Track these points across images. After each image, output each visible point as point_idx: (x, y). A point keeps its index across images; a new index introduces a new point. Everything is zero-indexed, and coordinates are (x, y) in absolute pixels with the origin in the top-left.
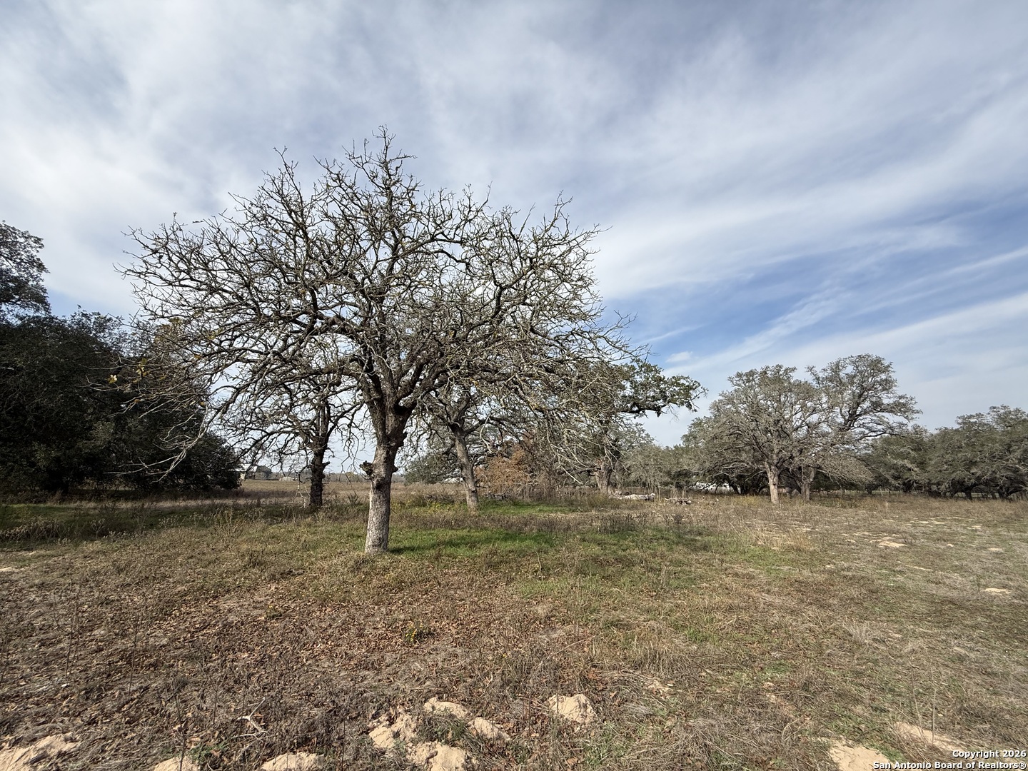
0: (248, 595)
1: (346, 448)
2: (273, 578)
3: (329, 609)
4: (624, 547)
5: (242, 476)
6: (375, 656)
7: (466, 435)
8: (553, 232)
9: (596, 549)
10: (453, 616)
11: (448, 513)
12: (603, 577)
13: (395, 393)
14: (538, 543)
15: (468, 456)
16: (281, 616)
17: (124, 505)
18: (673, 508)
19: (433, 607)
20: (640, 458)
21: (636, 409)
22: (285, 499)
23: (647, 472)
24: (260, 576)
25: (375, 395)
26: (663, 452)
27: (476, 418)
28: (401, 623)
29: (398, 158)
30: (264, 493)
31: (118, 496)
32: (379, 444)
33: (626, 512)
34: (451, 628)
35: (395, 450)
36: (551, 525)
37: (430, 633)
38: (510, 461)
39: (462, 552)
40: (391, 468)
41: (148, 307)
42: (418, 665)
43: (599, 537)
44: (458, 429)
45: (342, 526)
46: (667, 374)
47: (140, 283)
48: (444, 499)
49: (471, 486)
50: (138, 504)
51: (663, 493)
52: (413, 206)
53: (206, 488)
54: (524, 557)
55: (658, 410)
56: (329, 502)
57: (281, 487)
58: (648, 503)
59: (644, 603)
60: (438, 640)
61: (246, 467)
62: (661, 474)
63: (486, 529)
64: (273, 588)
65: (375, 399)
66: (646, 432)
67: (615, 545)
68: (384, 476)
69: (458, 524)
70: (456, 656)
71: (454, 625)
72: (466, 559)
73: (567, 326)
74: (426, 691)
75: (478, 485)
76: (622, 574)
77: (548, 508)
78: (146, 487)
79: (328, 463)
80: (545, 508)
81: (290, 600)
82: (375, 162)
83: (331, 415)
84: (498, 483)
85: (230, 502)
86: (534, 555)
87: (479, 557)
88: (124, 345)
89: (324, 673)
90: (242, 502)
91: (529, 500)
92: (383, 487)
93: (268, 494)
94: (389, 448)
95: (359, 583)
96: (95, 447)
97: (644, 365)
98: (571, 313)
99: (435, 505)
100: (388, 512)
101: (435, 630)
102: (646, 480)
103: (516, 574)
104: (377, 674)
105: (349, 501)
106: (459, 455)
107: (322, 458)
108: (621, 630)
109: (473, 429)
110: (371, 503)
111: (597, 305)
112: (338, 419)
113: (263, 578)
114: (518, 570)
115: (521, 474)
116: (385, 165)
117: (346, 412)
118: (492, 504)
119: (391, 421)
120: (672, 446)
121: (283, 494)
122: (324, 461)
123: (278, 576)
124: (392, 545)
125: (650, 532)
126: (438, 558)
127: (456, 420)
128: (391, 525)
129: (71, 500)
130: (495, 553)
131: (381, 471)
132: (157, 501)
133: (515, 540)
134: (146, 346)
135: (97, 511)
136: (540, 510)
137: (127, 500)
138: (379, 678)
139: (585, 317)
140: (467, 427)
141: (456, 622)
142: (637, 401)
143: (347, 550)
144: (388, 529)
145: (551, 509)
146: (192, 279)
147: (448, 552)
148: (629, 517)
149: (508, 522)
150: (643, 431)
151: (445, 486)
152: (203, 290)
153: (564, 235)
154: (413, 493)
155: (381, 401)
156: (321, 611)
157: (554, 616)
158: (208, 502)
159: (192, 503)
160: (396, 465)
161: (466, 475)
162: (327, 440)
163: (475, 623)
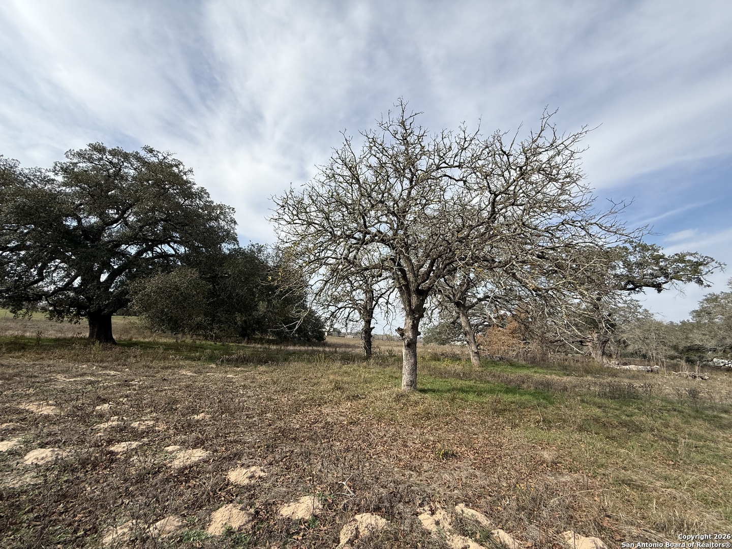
0: (336, 407)
1: (385, 318)
2: (348, 398)
3: (383, 424)
4: (628, 413)
5: (326, 334)
6: (416, 463)
7: (468, 310)
8: (540, 142)
9: (598, 412)
10: (470, 445)
11: (458, 367)
12: (607, 437)
13: (416, 281)
14: (537, 399)
15: (470, 326)
16: (355, 423)
17: (273, 347)
18: (686, 382)
19: (453, 435)
20: (638, 331)
21: (631, 286)
22: (350, 349)
23: (648, 345)
24: (341, 396)
25: (403, 282)
26: (666, 327)
27: (475, 297)
28: (431, 443)
29: (411, 117)
30: (338, 344)
31: (270, 342)
32: (407, 315)
33: (627, 381)
34: (469, 454)
35: (418, 321)
36: (548, 385)
37: (453, 455)
38: (505, 331)
39: (471, 397)
40: (416, 333)
41: (280, 238)
42: (446, 476)
43: (597, 400)
44: (461, 305)
45: (385, 370)
46: (668, 252)
47: (276, 225)
48: (453, 357)
49: (474, 348)
50: (278, 347)
51: (669, 366)
52: (423, 147)
53: (308, 340)
54: (524, 408)
55: (659, 288)
56: (376, 353)
57: (347, 342)
58: (650, 374)
59: (659, 470)
60: (460, 461)
61: (328, 328)
62: (666, 348)
63: (488, 382)
64: (349, 405)
65: (403, 285)
66: (643, 308)
67: (617, 409)
68: (412, 338)
69: (466, 376)
70: (476, 476)
71: (471, 452)
72: (475, 403)
73: (555, 219)
74: (455, 497)
75: (479, 348)
76: (629, 438)
77: (542, 371)
78: (282, 338)
79: (374, 328)
80: (540, 371)
81: (359, 414)
82: (395, 124)
83: (374, 296)
84: (495, 347)
85: (321, 349)
86: (534, 408)
87: (486, 403)
88: (269, 260)
89: (384, 466)
90: (327, 349)
91: (524, 363)
92: (411, 345)
93: (340, 346)
94: (414, 318)
95: (400, 409)
96: (259, 315)
97: (639, 245)
98: (560, 207)
99: (447, 361)
100: (415, 363)
101: (457, 453)
102: (646, 353)
103: (519, 422)
104: (419, 476)
105: (387, 353)
106: (463, 324)
107: (370, 324)
108: (635, 490)
109: (473, 305)
110: (404, 356)
111: (588, 196)
112: (378, 299)
113: (343, 397)
114: (521, 419)
115: (515, 341)
116: (403, 124)
117: (383, 294)
118: (492, 363)
119: (414, 300)
120: (677, 321)
121: (348, 346)
122: (371, 326)
123: (351, 398)
124: (419, 386)
125: (659, 403)
126: (453, 399)
127: (459, 299)
128: (418, 372)
129: (251, 342)
130: (499, 402)
131: (409, 334)
132: (287, 346)
133: (515, 393)
134: (278, 259)
135: (262, 349)
136: (535, 372)
137: (273, 344)
138: (420, 478)
139: (575, 208)
140: (468, 304)
141: (473, 451)
142: (631, 279)
143: (390, 386)
144: (416, 375)
145: (545, 371)
146: (299, 219)
147: (461, 396)
148: (630, 385)
149: (507, 378)
150: (639, 306)
151: (452, 347)
152: (304, 224)
153: (551, 142)
154: (429, 351)
155: (407, 286)
156: (378, 425)
157: (561, 463)
158: (310, 348)
159: (303, 348)
160: (419, 330)
161: (470, 340)
162: (372, 313)
163: (488, 454)
